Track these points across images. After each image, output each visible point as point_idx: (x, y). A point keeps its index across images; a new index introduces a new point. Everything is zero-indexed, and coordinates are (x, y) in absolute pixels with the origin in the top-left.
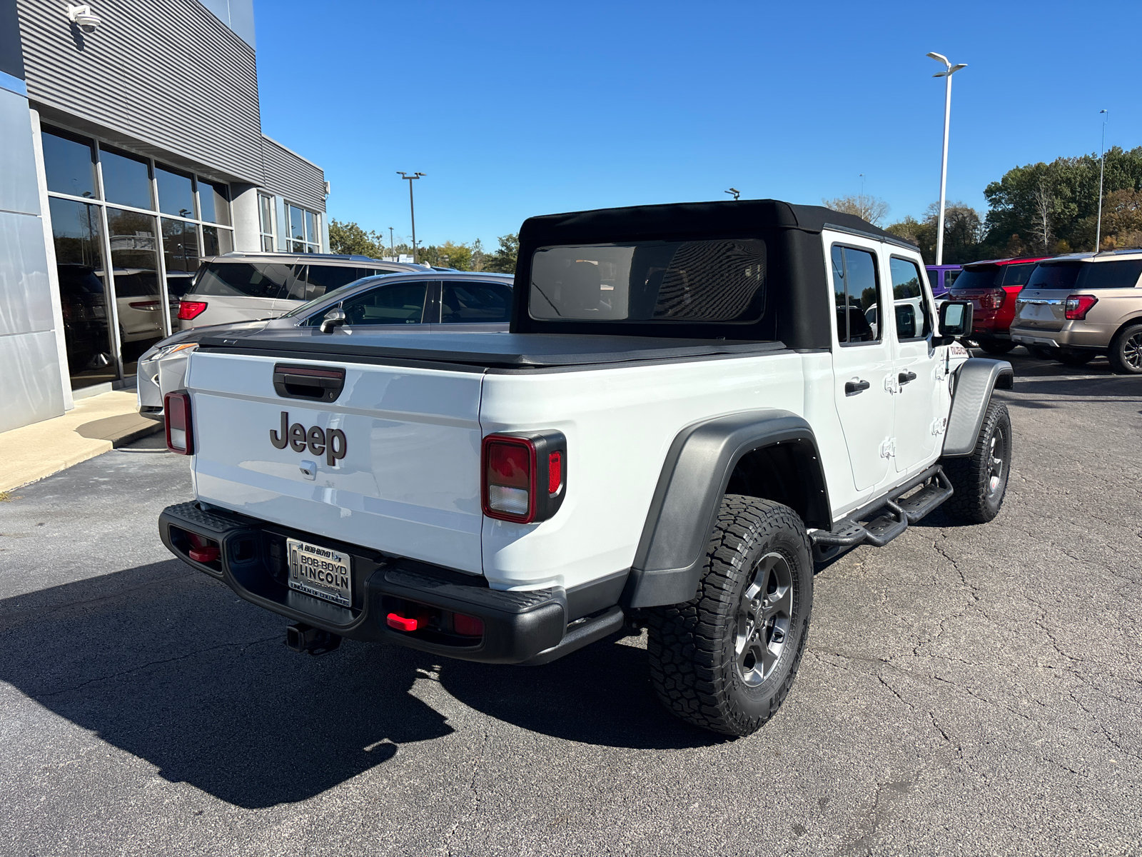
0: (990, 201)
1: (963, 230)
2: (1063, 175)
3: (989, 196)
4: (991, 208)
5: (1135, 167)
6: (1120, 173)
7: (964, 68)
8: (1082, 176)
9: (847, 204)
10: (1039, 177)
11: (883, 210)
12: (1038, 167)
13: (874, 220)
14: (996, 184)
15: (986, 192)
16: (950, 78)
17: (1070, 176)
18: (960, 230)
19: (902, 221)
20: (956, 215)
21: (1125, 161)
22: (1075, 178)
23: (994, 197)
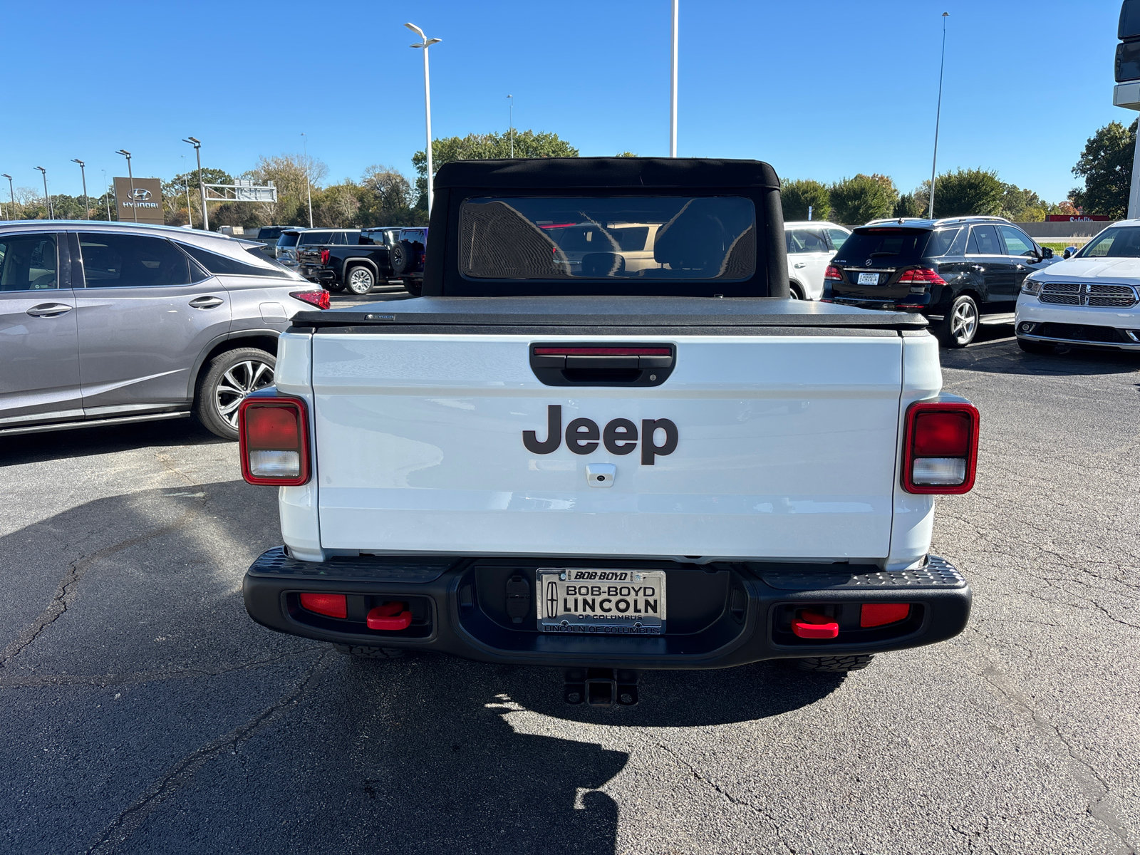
0: (418, 168)
1: (398, 194)
2: (475, 150)
3: (416, 164)
4: (419, 175)
5: (528, 147)
6: (518, 151)
7: (438, 43)
8: (489, 152)
9: (285, 163)
10: (456, 150)
11: (323, 171)
12: (455, 141)
13: (314, 180)
14: (421, 153)
15: (414, 159)
16: (426, 50)
17: (481, 151)
18: (395, 194)
19: (343, 183)
20: (390, 180)
21: (520, 142)
22: (484, 153)
23: (421, 165)
